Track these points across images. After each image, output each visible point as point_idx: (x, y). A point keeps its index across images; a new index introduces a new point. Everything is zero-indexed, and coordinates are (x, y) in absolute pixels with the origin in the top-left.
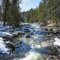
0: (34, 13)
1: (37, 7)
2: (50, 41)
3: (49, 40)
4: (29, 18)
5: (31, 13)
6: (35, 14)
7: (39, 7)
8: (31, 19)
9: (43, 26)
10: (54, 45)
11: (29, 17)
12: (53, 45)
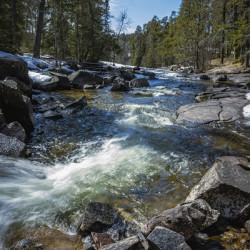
0: (161, 35)
1: (174, 13)
2: (223, 101)
3: (218, 98)
5: (150, 36)
6: (164, 38)
7: (181, 13)
8: (148, 55)
9: (192, 72)
10: (246, 115)
11: (144, 51)
12: (242, 115)
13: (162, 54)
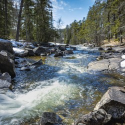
0: (78, 29)
1: (84, 18)
3: (108, 58)
4: (70, 37)
5: (73, 30)
6: (80, 30)
7: (88, 18)
8: (73, 39)
9: (94, 46)
10: (122, 66)
13: (79, 38)
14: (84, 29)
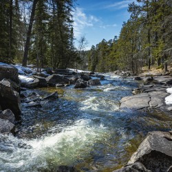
0: (108, 51)
1: (116, 37)
2: (151, 94)
3: (148, 92)
4: (97, 61)
5: (101, 52)
6: (110, 53)
7: (120, 37)
9: (129, 75)
10: (167, 103)
12: (165, 105)
13: (109, 63)
14: (115, 52)
